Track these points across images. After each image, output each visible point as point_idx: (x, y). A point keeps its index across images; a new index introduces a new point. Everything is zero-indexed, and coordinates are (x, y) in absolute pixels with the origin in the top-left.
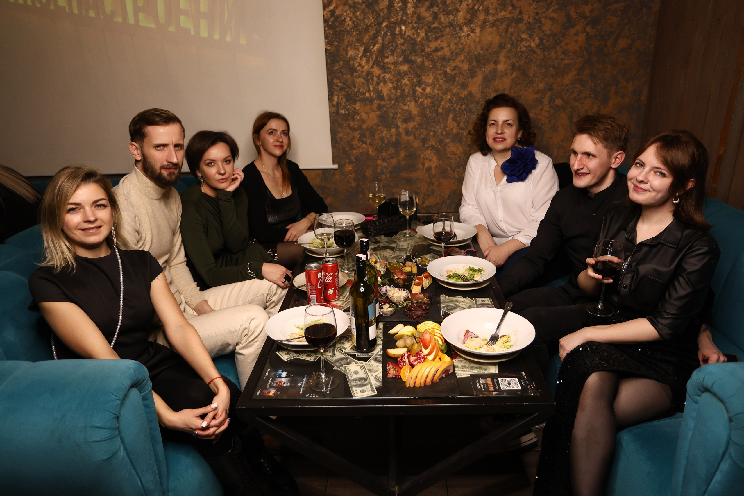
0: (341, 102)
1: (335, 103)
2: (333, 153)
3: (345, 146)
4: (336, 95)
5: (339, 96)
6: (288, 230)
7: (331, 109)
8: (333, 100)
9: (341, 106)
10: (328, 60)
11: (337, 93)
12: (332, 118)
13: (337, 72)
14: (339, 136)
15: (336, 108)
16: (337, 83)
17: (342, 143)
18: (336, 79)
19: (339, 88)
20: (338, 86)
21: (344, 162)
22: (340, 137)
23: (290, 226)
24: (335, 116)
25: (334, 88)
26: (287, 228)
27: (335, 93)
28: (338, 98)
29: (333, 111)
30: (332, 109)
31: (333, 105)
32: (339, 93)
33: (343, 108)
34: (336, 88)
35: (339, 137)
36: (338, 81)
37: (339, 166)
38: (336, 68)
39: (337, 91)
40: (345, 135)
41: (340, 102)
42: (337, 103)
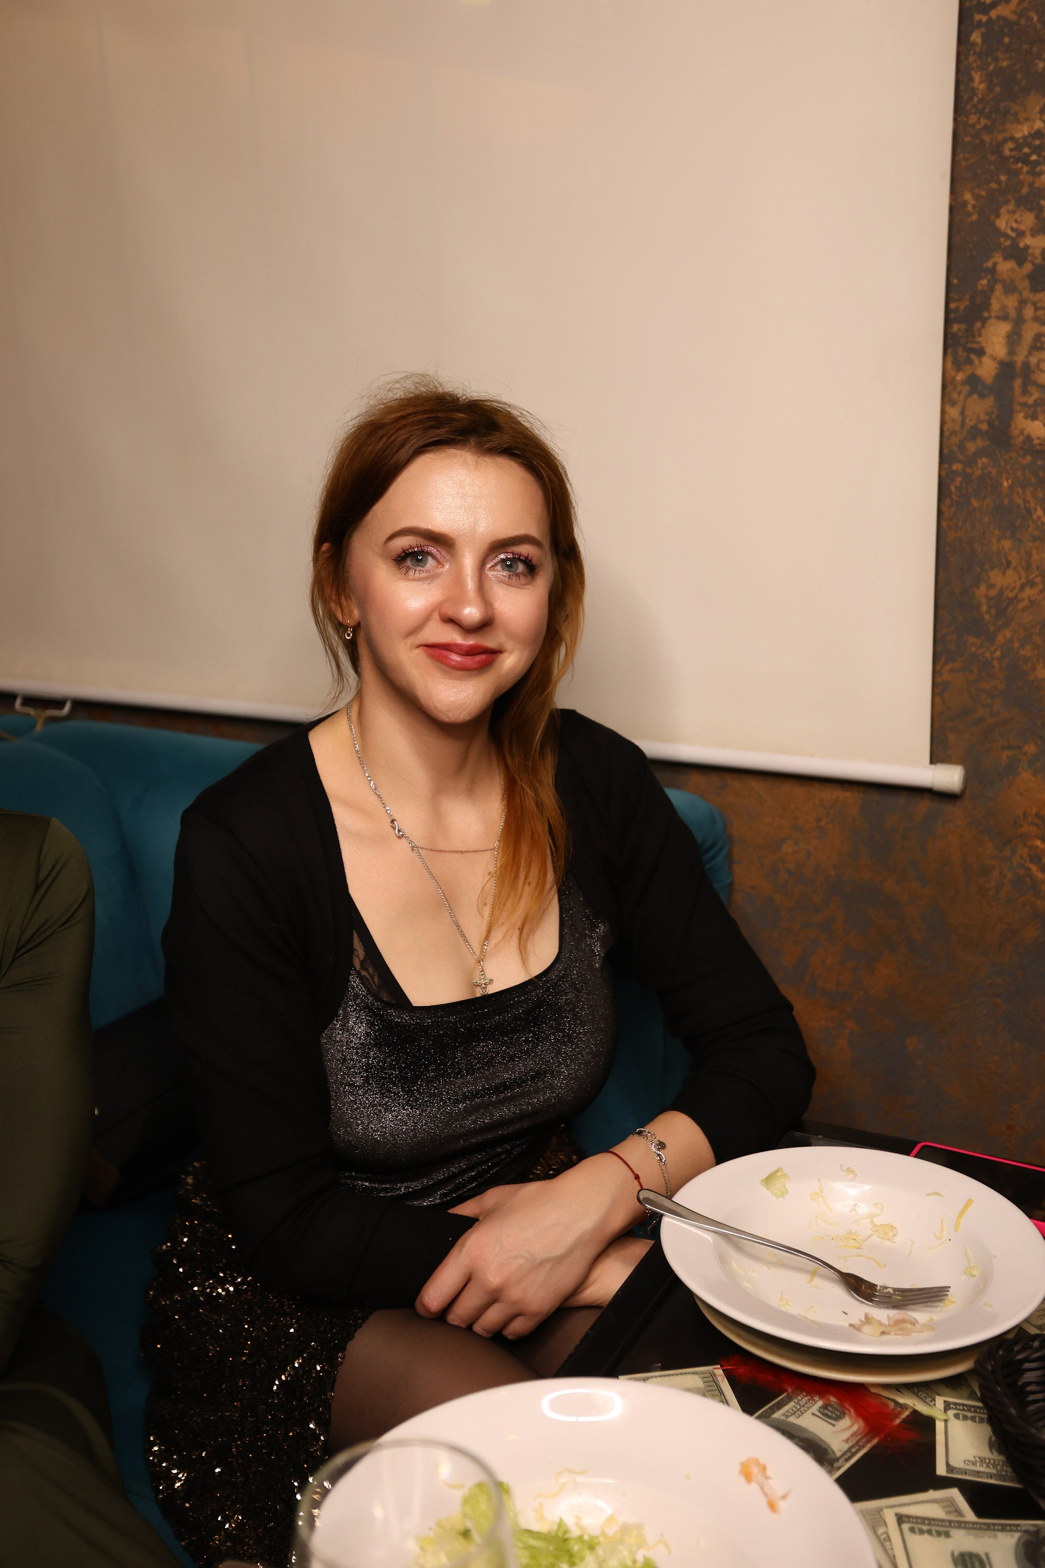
0: (1033, 360)
1: (987, 369)
2: (939, 688)
3: (1027, 652)
4: (1004, 318)
5: (1019, 322)
6: (468, 1223)
7: (954, 413)
8: (981, 352)
9: (1025, 392)
10: (978, 82)
11: (1011, 302)
12: (956, 467)
13: (1025, 161)
14: (991, 586)
15: (989, 401)
16: (1021, 234)
17: (1008, 633)
18: (1011, 206)
19: (1028, 267)
20: (1019, 255)
21: (1005, 756)
22: (1001, 591)
23: (493, 1196)
24: (977, 454)
25: (993, 271)
26: (466, 1209)
27: (1000, 300)
28: (1013, 339)
29: (969, 423)
30: (962, 413)
31: (974, 381)
32: (1023, 302)
33: (1036, 403)
34: (1005, 267)
35: (993, 593)
36: (1028, 220)
37: (967, 779)
38: (1022, 131)
39: (1010, 288)
40: (1032, 584)
41: (1026, 365)
42: (1006, 369)
